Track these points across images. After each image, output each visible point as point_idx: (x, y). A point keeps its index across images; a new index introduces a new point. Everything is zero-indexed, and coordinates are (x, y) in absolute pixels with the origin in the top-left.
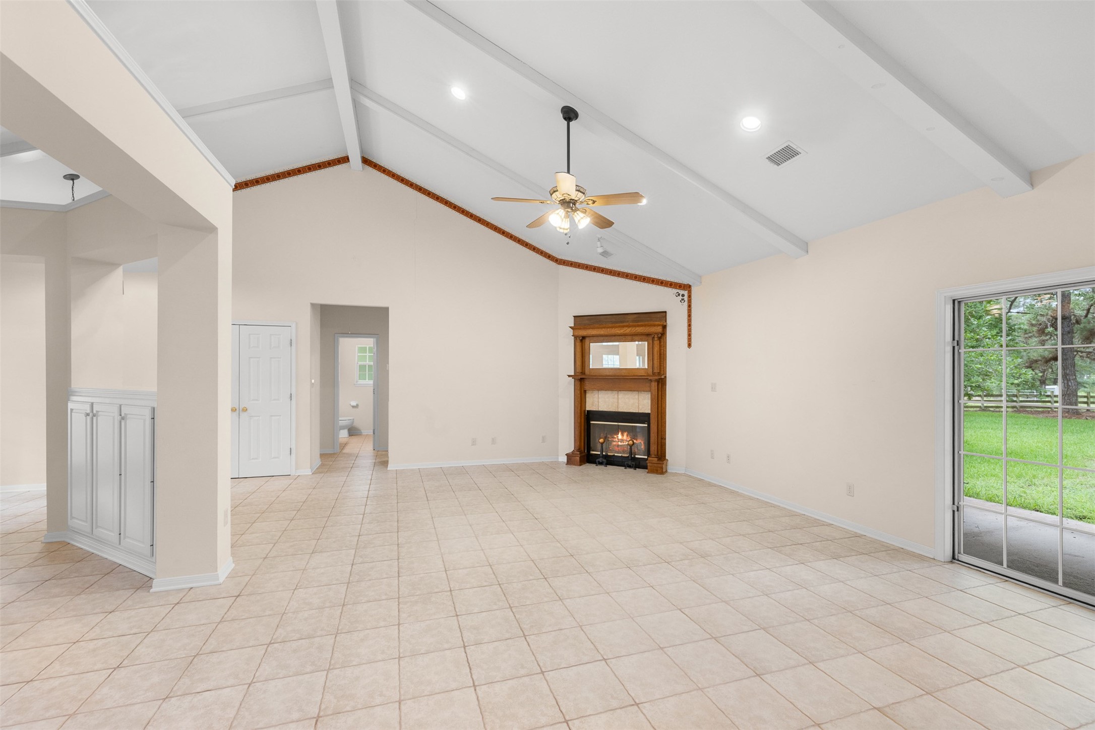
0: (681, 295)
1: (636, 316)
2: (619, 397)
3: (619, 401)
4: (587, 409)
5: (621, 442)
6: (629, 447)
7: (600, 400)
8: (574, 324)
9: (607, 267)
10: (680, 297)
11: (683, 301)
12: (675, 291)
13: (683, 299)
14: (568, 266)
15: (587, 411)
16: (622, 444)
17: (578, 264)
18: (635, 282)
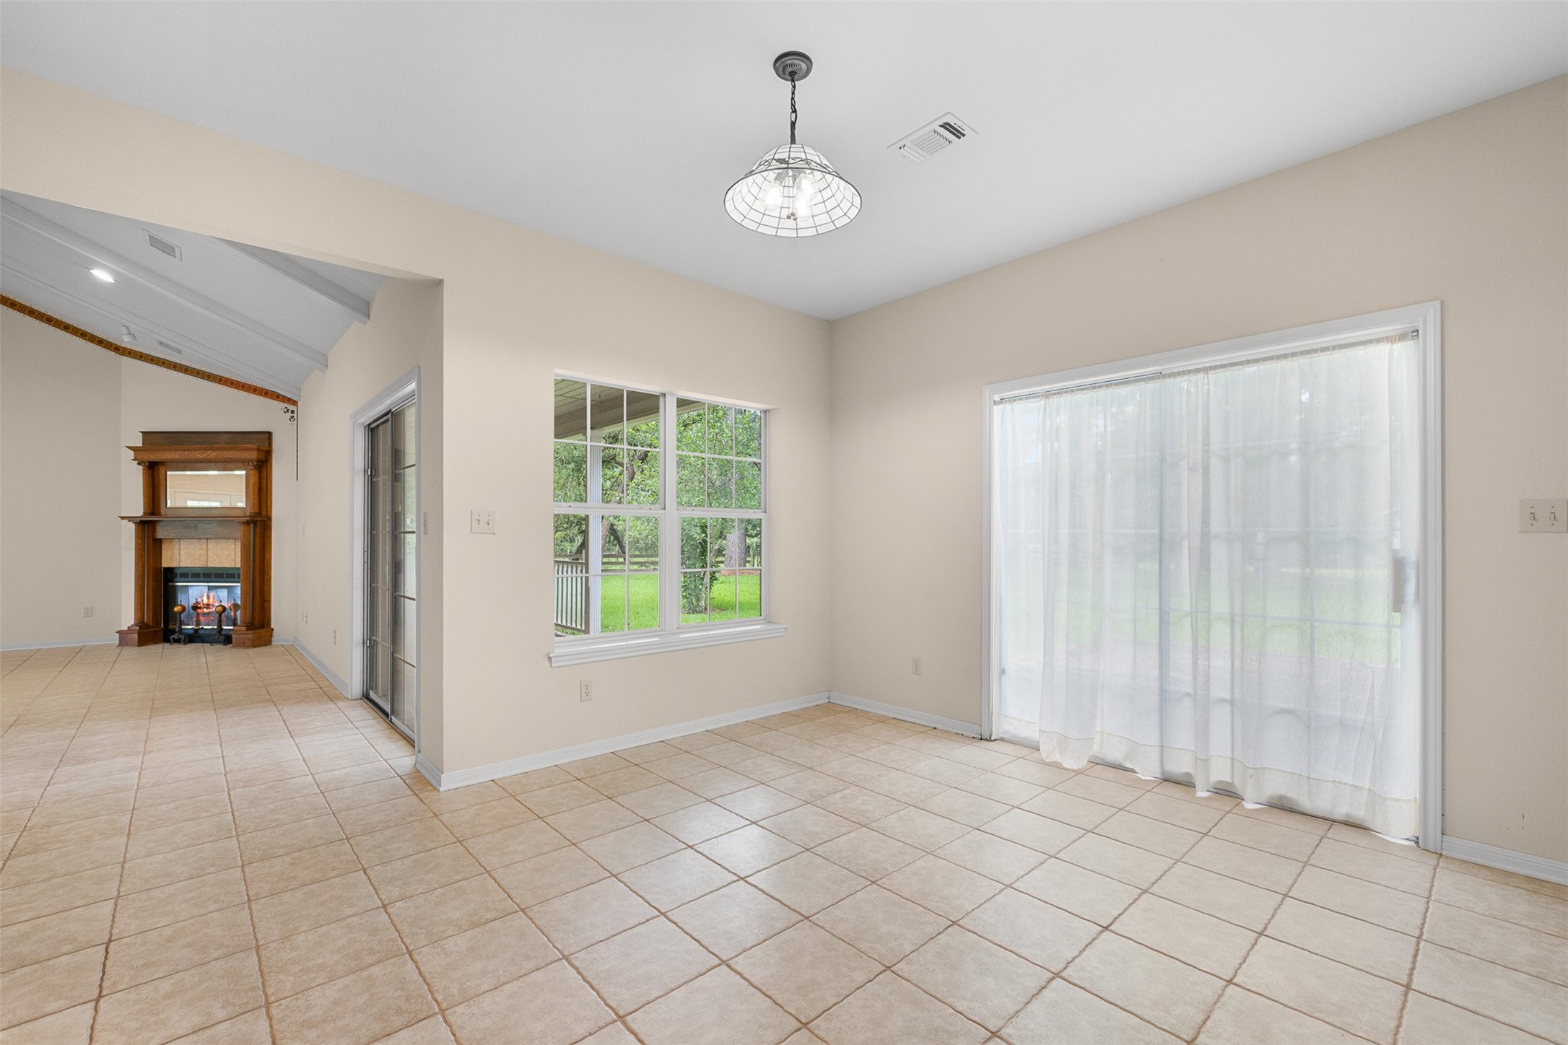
0: (290, 411)
1: (229, 436)
2: (209, 546)
3: (209, 553)
4: (163, 566)
5: (207, 608)
6: (217, 615)
7: (182, 552)
8: (143, 443)
9: (193, 366)
10: (289, 414)
11: (292, 420)
12: (283, 405)
13: (292, 417)
14: (136, 358)
15: (165, 568)
16: (208, 611)
17: (150, 357)
18: (231, 390)
